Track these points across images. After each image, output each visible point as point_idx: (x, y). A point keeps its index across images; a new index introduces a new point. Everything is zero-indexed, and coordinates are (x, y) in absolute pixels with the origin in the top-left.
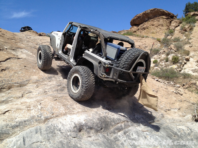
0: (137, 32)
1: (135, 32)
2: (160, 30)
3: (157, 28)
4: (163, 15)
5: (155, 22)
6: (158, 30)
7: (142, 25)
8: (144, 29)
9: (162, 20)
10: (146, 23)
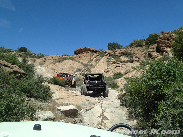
0: (76, 58)
1: (75, 58)
2: (86, 59)
3: (85, 57)
4: (89, 51)
5: (85, 54)
6: (85, 58)
7: (78, 55)
8: (79, 57)
9: (88, 54)
10: (81, 54)
